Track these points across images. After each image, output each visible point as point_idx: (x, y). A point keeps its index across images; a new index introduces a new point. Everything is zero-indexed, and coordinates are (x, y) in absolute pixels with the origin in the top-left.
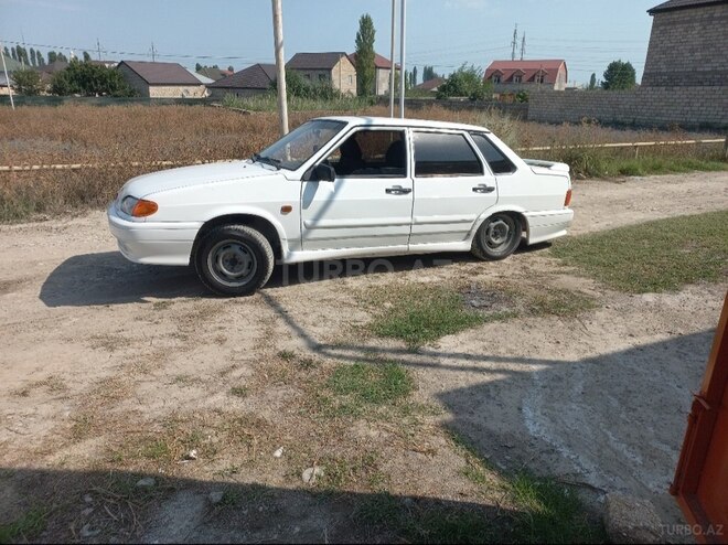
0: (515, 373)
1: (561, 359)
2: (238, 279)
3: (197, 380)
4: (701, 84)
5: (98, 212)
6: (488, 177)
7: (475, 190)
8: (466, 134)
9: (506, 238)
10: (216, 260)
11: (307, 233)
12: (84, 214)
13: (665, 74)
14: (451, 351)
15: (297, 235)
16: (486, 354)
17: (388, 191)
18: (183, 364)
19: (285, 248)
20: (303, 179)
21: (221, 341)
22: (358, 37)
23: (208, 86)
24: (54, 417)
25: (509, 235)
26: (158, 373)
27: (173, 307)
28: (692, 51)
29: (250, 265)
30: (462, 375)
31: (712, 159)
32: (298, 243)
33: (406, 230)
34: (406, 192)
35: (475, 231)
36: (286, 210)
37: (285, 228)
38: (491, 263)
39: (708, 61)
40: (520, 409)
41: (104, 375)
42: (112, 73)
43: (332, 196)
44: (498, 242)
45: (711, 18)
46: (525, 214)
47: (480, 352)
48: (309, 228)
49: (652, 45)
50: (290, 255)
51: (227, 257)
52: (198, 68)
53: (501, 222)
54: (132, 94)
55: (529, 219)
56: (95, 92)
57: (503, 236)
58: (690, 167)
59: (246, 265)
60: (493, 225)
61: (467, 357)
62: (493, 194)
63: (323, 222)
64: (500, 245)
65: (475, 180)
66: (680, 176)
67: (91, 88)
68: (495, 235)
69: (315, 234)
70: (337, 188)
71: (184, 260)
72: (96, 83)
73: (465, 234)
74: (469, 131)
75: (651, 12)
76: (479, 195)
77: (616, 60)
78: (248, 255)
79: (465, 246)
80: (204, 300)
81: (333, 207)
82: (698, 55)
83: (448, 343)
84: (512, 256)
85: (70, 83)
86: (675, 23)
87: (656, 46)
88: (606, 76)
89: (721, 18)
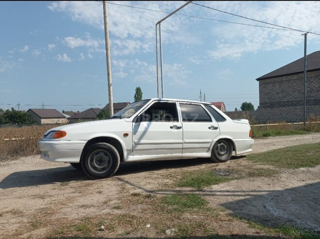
0: (255, 195)
1: (274, 190)
2: (103, 169)
3: (93, 206)
4: (284, 106)
5: (24, 158)
6: (214, 123)
7: (209, 128)
8: (202, 105)
9: (225, 152)
10: (92, 161)
11: (135, 146)
12: (16, 159)
13: (268, 103)
14: (219, 190)
15: (130, 148)
16: (237, 190)
17: (171, 127)
18: (82, 201)
19: (125, 154)
20: (133, 122)
21: (100, 192)
22: (135, 96)
23: (68, 119)
24: (19, 223)
25: (227, 150)
26: (71, 205)
27: (70, 185)
28: (277, 94)
29: (109, 162)
30: (229, 198)
31: (300, 130)
32: (131, 151)
33: (180, 146)
34: (179, 128)
35: (211, 148)
36: (126, 135)
37: (125, 144)
38: (221, 164)
39: (285, 97)
40: (265, 207)
41: (42, 207)
42: (25, 114)
43: (146, 129)
44: (223, 153)
45: (282, 81)
46: (233, 140)
47: (233, 189)
48: (137, 144)
49: (261, 92)
50: (127, 157)
51: (98, 159)
52: (63, 112)
53: (222, 144)
54: (33, 122)
55: (235, 142)
56: (16, 123)
57: (224, 151)
58: (292, 133)
59: (107, 162)
60: (219, 145)
61: (228, 191)
62: (218, 130)
63: (143, 141)
64: (224, 154)
65: (209, 124)
66: (290, 136)
67: (15, 121)
68: (221, 150)
69: (139, 147)
70: (148, 126)
71: (77, 160)
72: (17, 119)
73: (207, 149)
74: (203, 104)
75: (258, 80)
76: (211, 130)
77: (245, 102)
78: (107, 157)
79: (208, 155)
80: (86, 181)
81: (147, 134)
82: (280, 95)
83: (215, 187)
84: (229, 161)
85: (5, 119)
86: (268, 83)
87: (262, 92)
88: (242, 108)
89: (286, 81)
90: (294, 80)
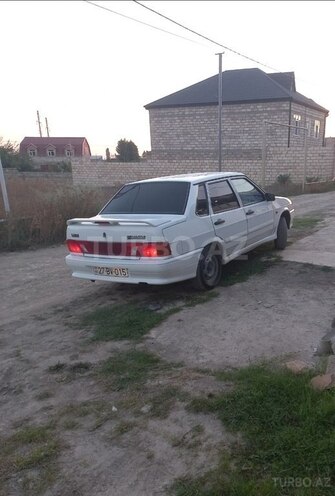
4: (187, 158)
13: (165, 151)
28: (178, 136)
39: (188, 143)
45: (184, 115)
49: (152, 131)
75: (147, 107)
77: (123, 139)
82: (182, 139)
86: (163, 116)
87: (155, 131)
88: (118, 150)
89: (189, 115)
90: (200, 115)
